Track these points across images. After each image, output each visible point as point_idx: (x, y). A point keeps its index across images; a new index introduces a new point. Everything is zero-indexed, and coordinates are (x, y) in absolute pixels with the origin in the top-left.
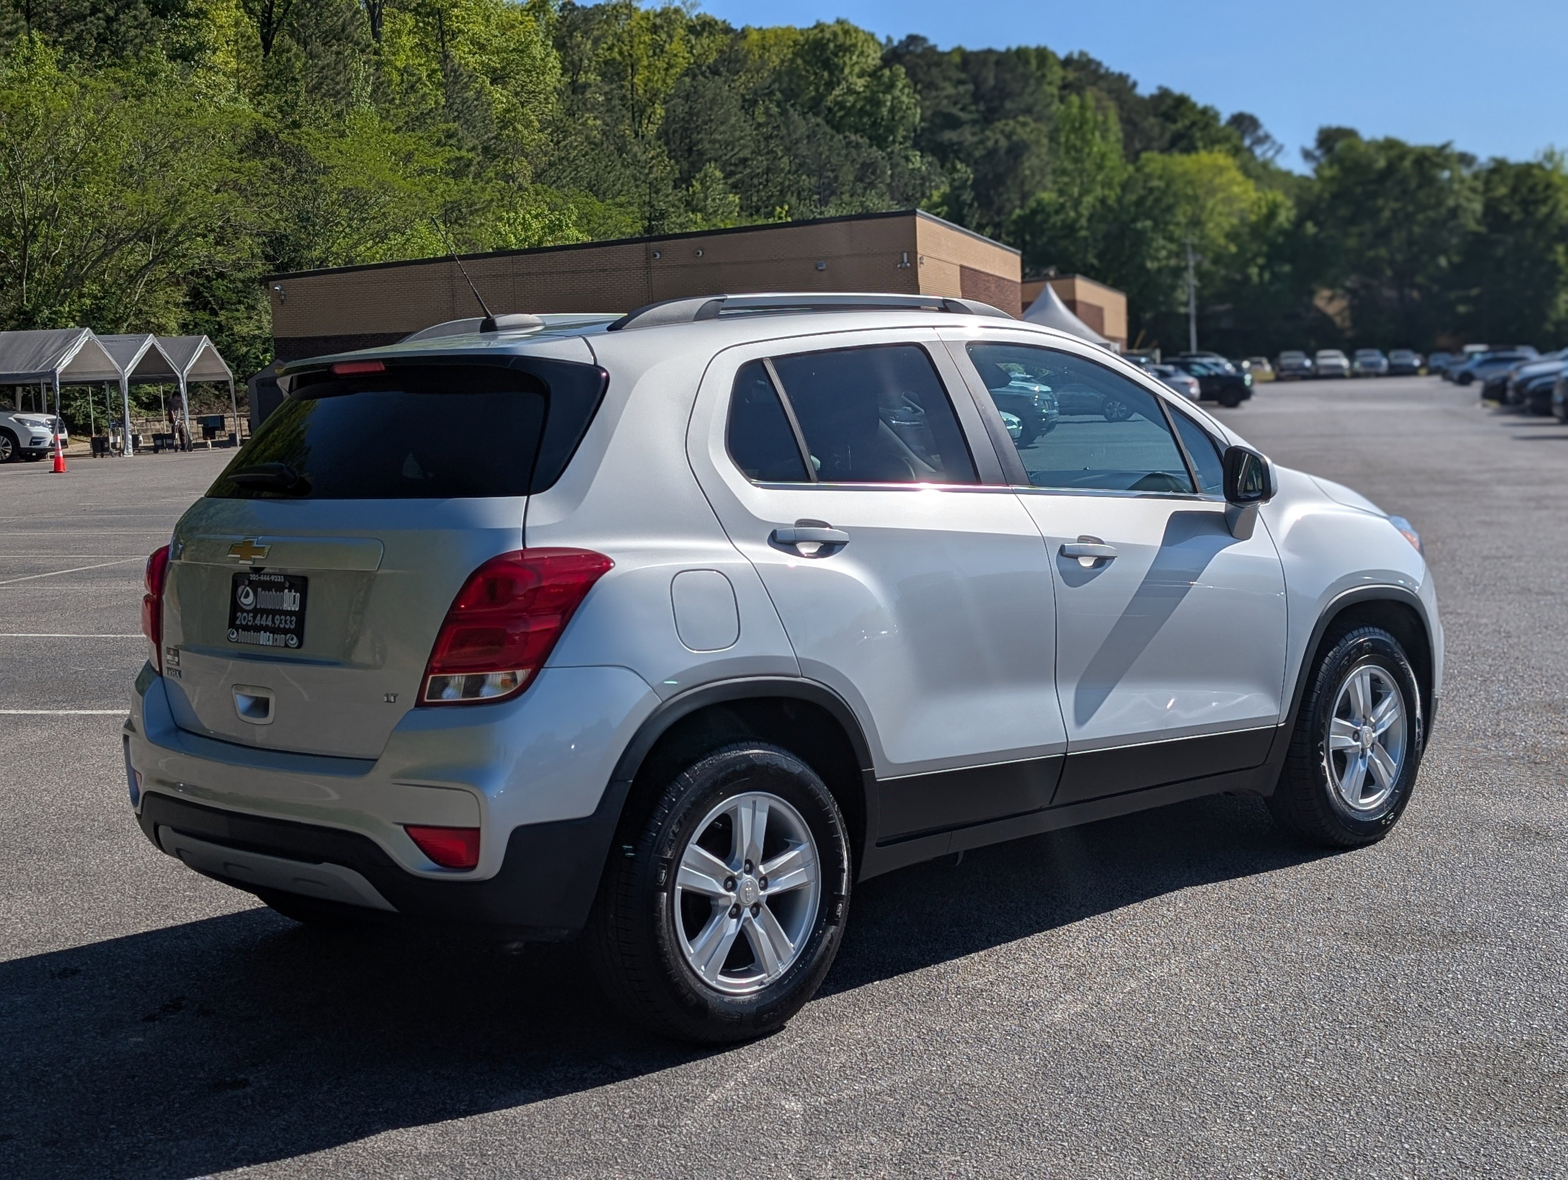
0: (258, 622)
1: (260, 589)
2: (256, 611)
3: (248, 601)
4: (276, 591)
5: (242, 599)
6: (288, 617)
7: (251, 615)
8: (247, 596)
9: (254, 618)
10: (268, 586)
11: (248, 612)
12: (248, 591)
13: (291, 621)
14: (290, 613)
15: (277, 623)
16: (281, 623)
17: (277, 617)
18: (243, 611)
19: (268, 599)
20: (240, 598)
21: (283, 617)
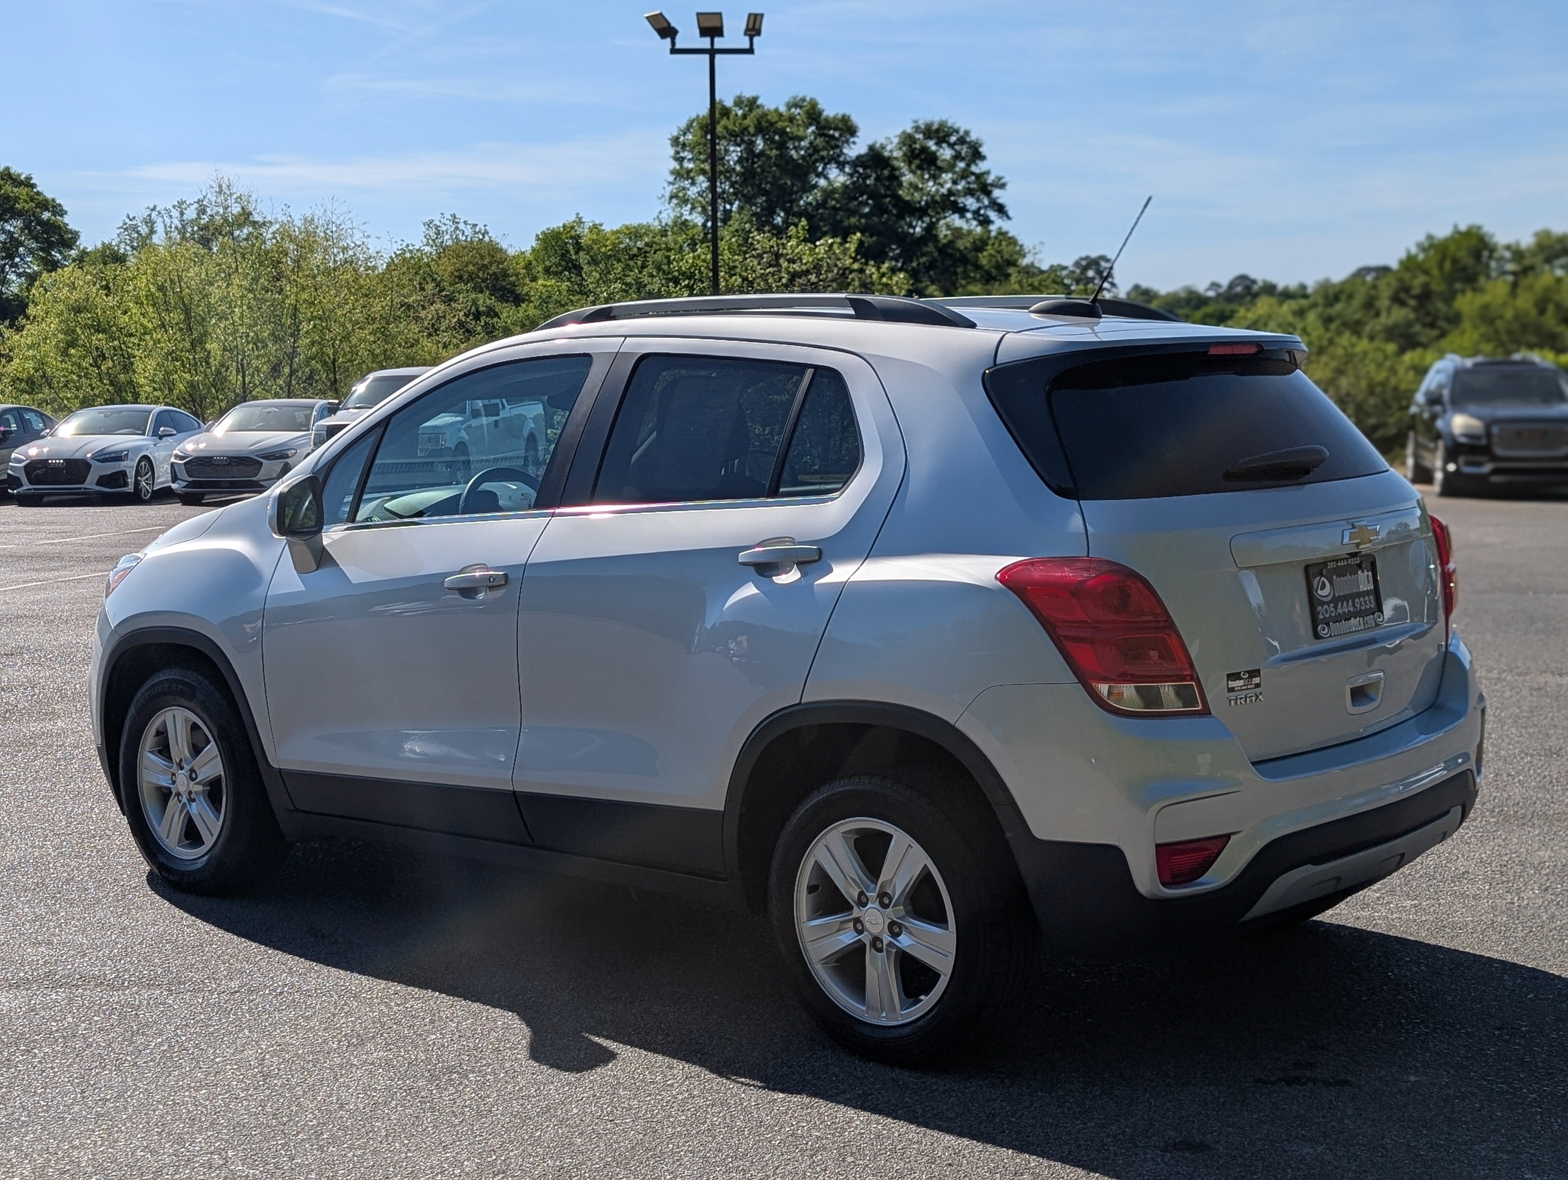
0: (1340, 611)
1: (1335, 577)
2: (1336, 600)
3: (1325, 593)
4: (1351, 575)
5: (1319, 592)
6: (1366, 598)
7: (1332, 605)
8: (1323, 587)
9: (1336, 607)
10: (1341, 572)
11: (1328, 603)
12: (1323, 582)
13: (1370, 601)
14: (1367, 593)
15: (1358, 606)
16: (1361, 605)
17: (1357, 600)
18: (1323, 603)
19: (1344, 586)
20: (1316, 591)
21: (1362, 599)
